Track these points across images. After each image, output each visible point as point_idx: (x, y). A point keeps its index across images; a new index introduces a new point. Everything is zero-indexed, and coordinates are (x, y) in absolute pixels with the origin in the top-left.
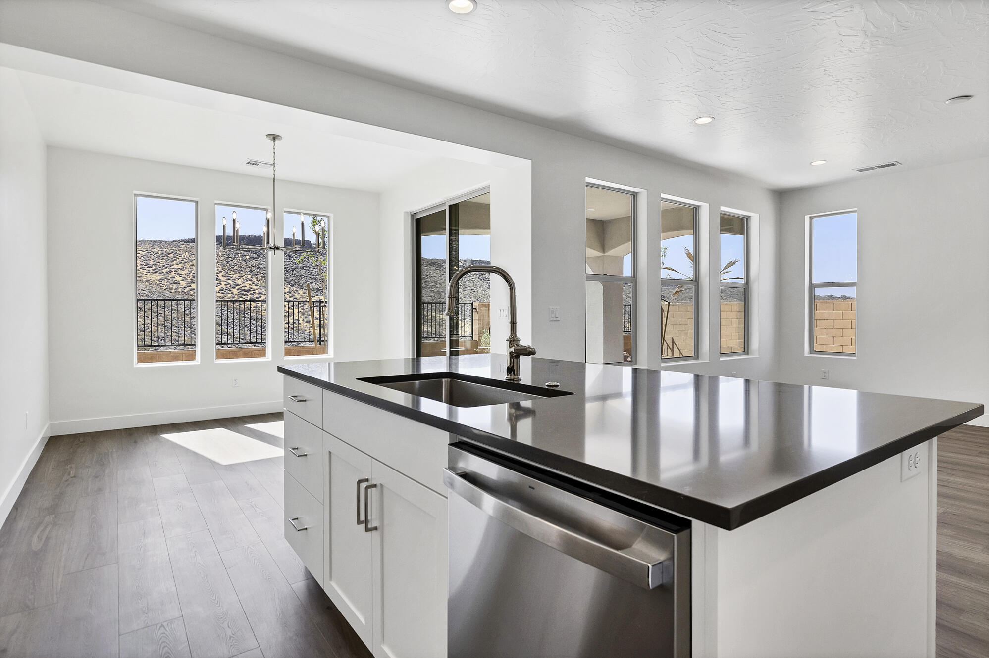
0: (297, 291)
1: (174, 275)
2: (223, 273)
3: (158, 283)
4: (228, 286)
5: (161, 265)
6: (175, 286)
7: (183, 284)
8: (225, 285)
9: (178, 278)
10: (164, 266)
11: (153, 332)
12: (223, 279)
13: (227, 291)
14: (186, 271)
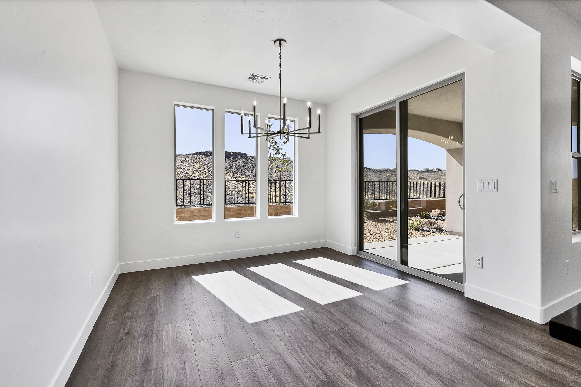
0: (240, 177)
1: (186, 170)
2: (207, 169)
3: (180, 173)
4: (210, 174)
5: (181, 165)
6: (187, 175)
7: (190, 174)
8: (208, 174)
9: (188, 171)
10: (182, 166)
11: (177, 196)
12: (207, 171)
13: (209, 177)
14: (191, 168)
